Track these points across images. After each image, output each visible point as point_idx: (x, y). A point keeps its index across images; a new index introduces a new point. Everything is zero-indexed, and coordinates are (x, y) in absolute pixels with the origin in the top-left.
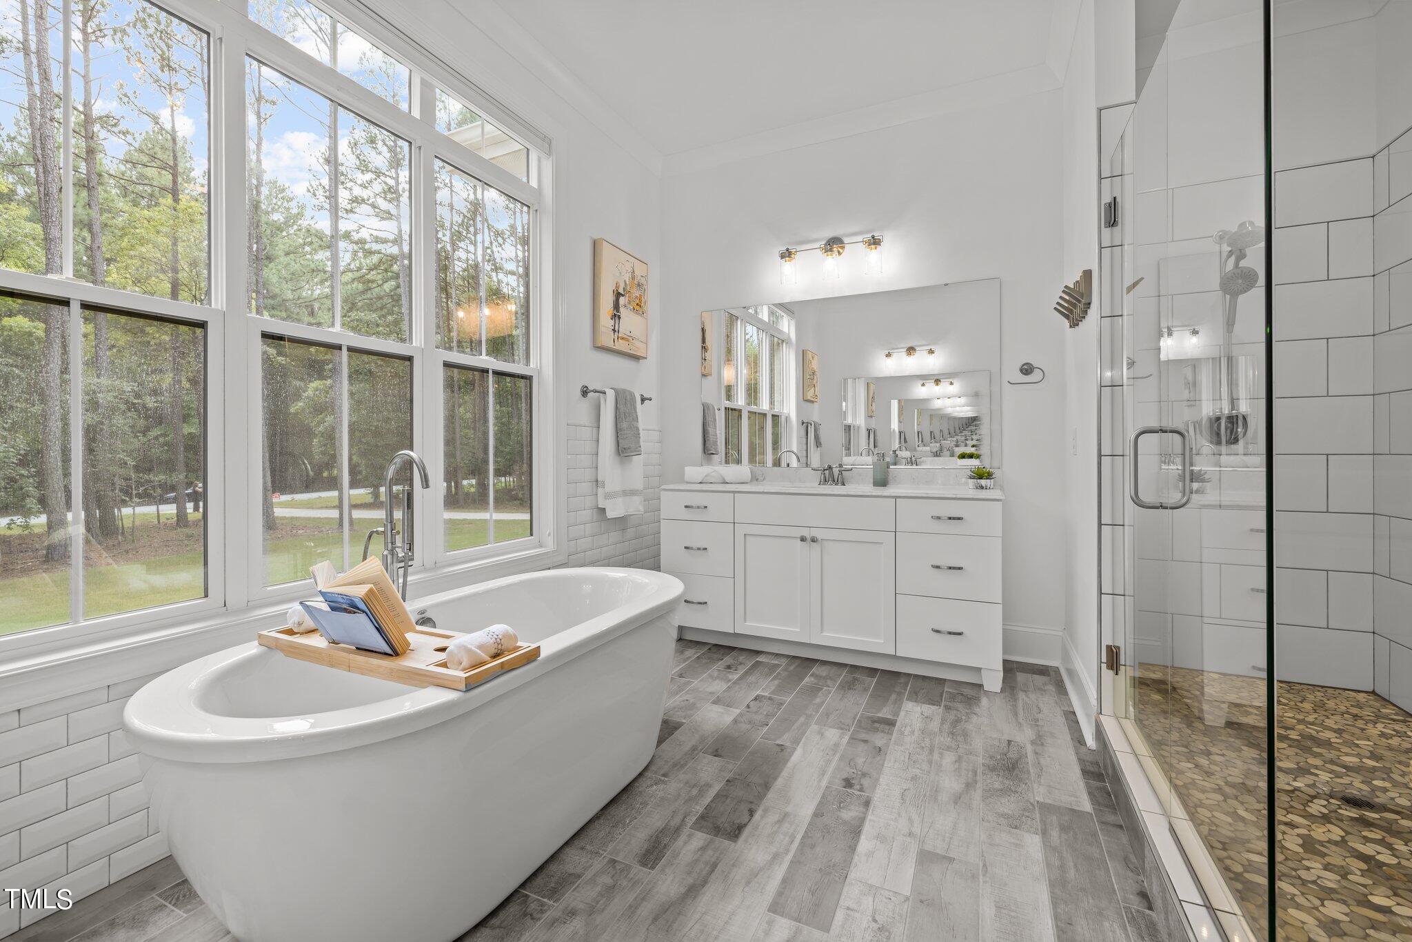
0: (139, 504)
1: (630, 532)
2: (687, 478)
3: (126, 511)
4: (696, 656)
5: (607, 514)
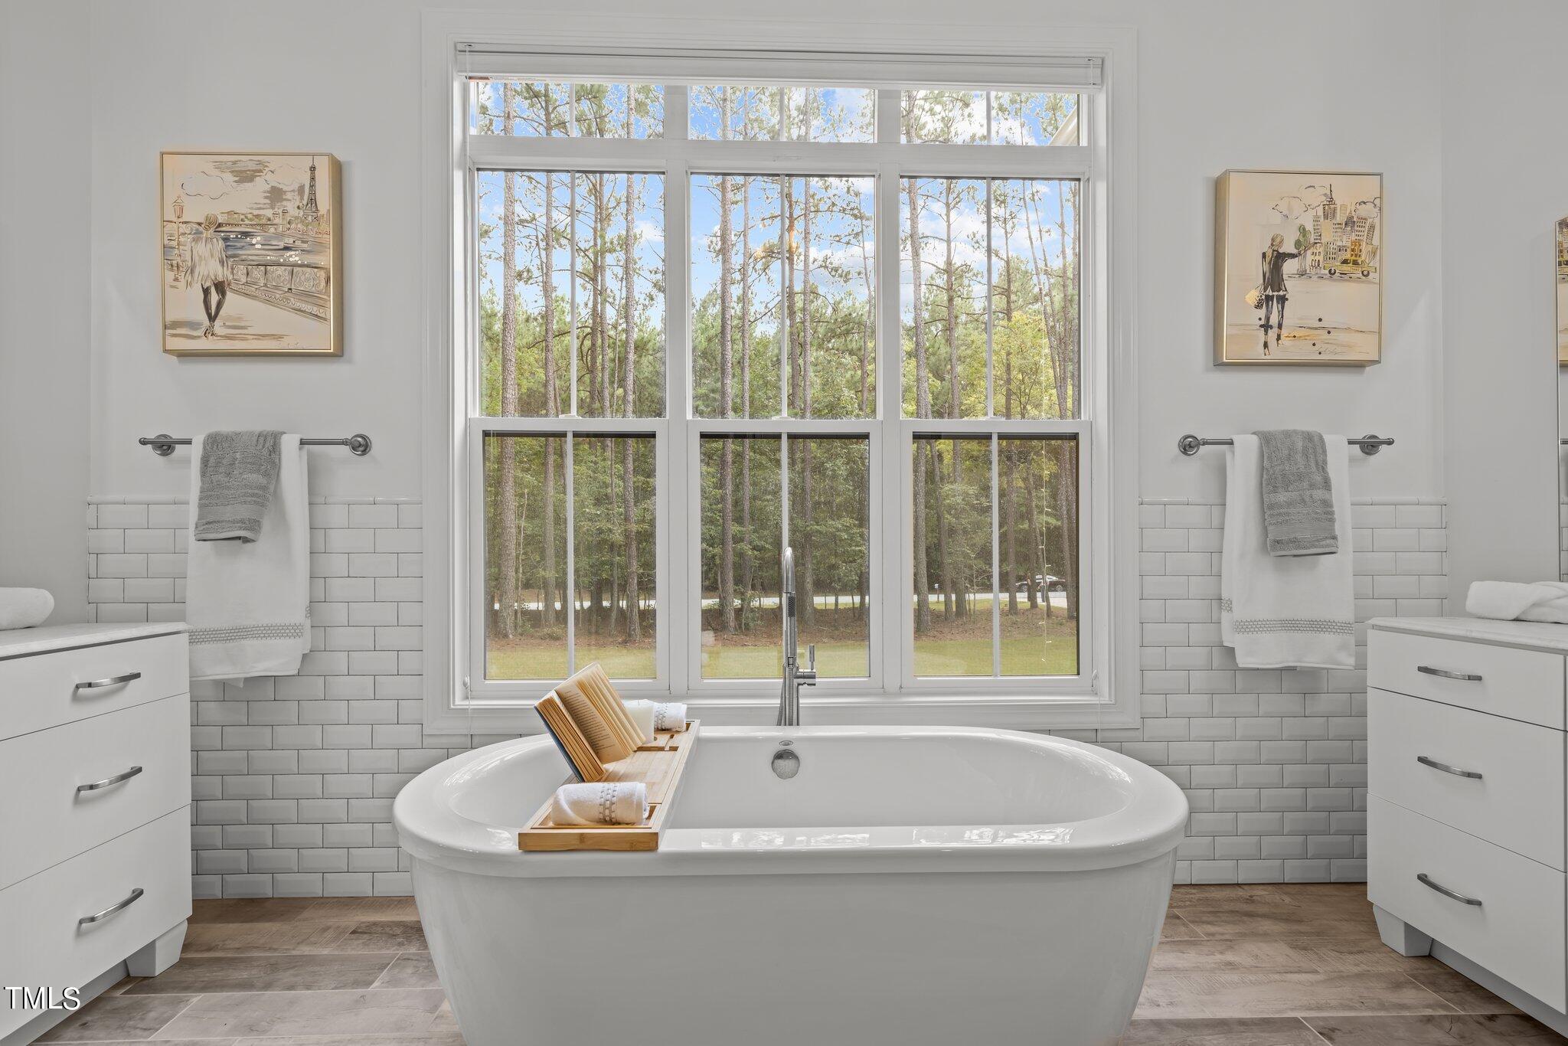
0: (978, 592)
1: (1324, 703)
2: (1471, 604)
3: (972, 596)
4: (1429, 1012)
5: (1238, 661)
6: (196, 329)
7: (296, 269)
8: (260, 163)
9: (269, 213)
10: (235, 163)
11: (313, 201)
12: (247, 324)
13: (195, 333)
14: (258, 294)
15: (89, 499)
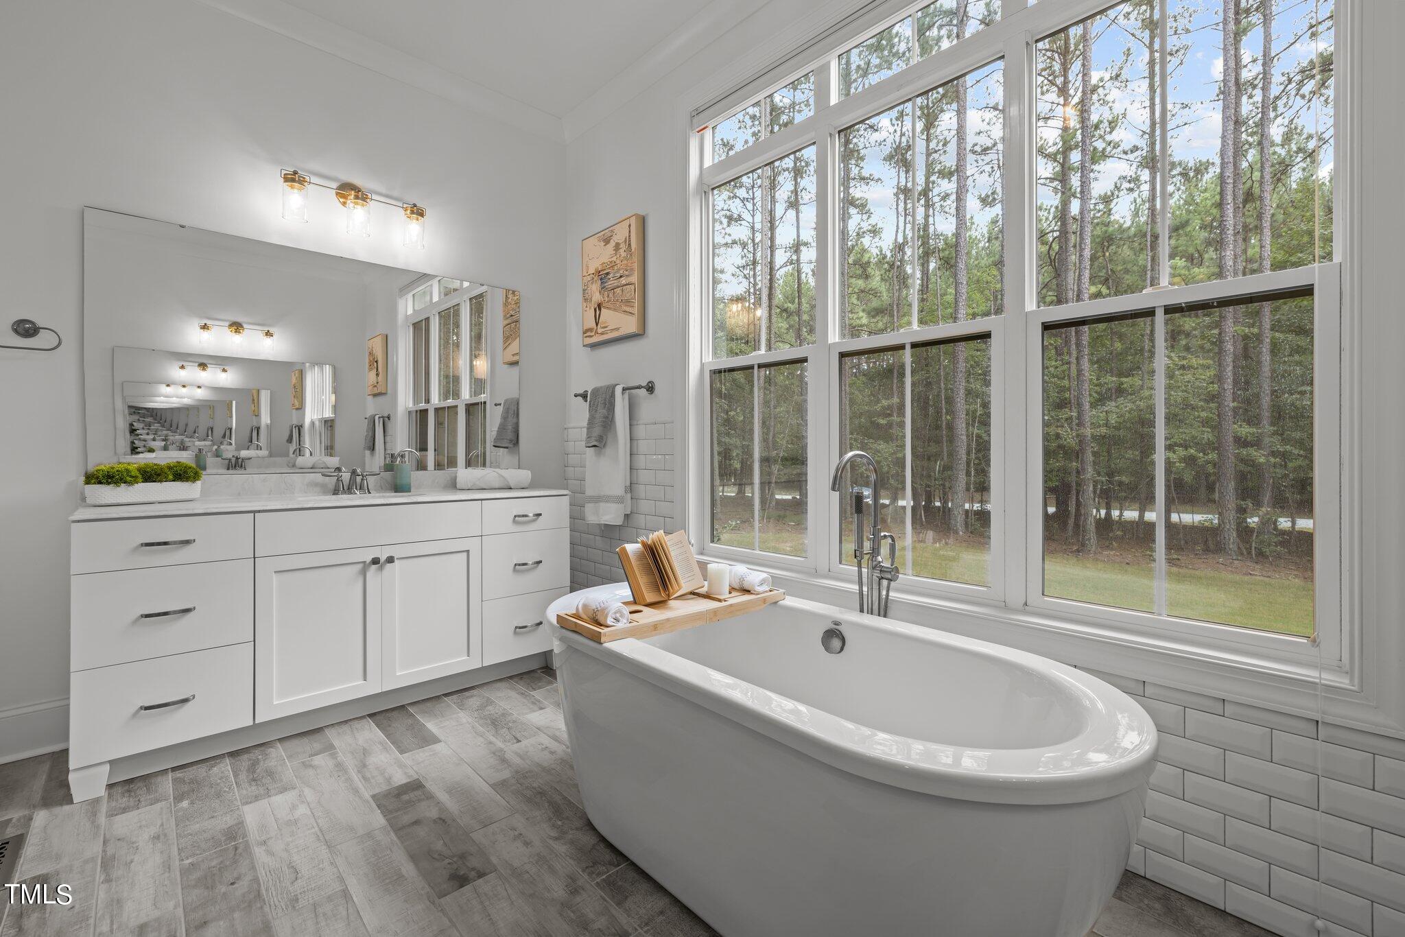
6: (592, 332)
7: (624, 287)
8: (612, 231)
9: (614, 259)
10: (604, 235)
11: (630, 245)
12: (607, 325)
13: (592, 334)
14: (612, 306)
15: (565, 426)
